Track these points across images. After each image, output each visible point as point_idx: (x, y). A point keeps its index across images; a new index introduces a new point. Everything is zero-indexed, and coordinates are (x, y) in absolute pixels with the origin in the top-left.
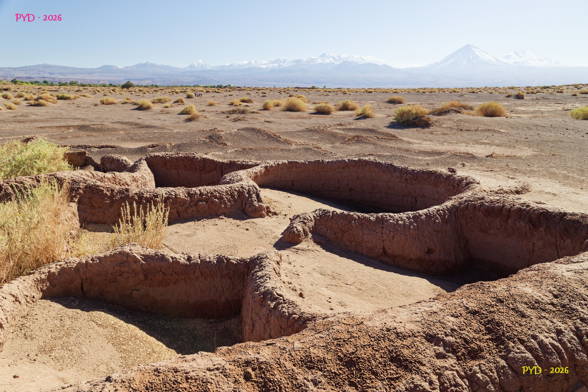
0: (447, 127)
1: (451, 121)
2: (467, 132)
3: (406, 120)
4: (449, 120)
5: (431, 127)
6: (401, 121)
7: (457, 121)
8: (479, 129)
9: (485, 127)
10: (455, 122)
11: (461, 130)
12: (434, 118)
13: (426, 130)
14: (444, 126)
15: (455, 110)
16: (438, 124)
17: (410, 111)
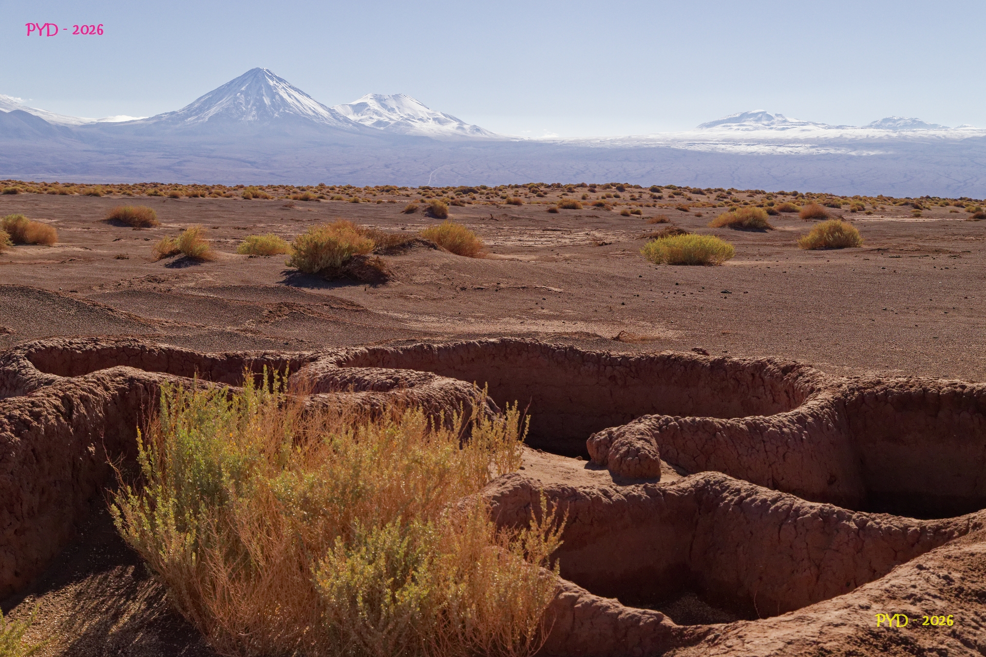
0: (426, 283)
1: (428, 269)
2: (479, 293)
3: (328, 265)
4: (423, 264)
5: (390, 283)
6: (317, 268)
7: (441, 268)
8: (502, 285)
9: (512, 282)
10: (438, 271)
11: (463, 289)
12: (390, 261)
13: (382, 290)
14: (417, 279)
15: (423, 242)
16: (404, 276)
17: (335, 243)
